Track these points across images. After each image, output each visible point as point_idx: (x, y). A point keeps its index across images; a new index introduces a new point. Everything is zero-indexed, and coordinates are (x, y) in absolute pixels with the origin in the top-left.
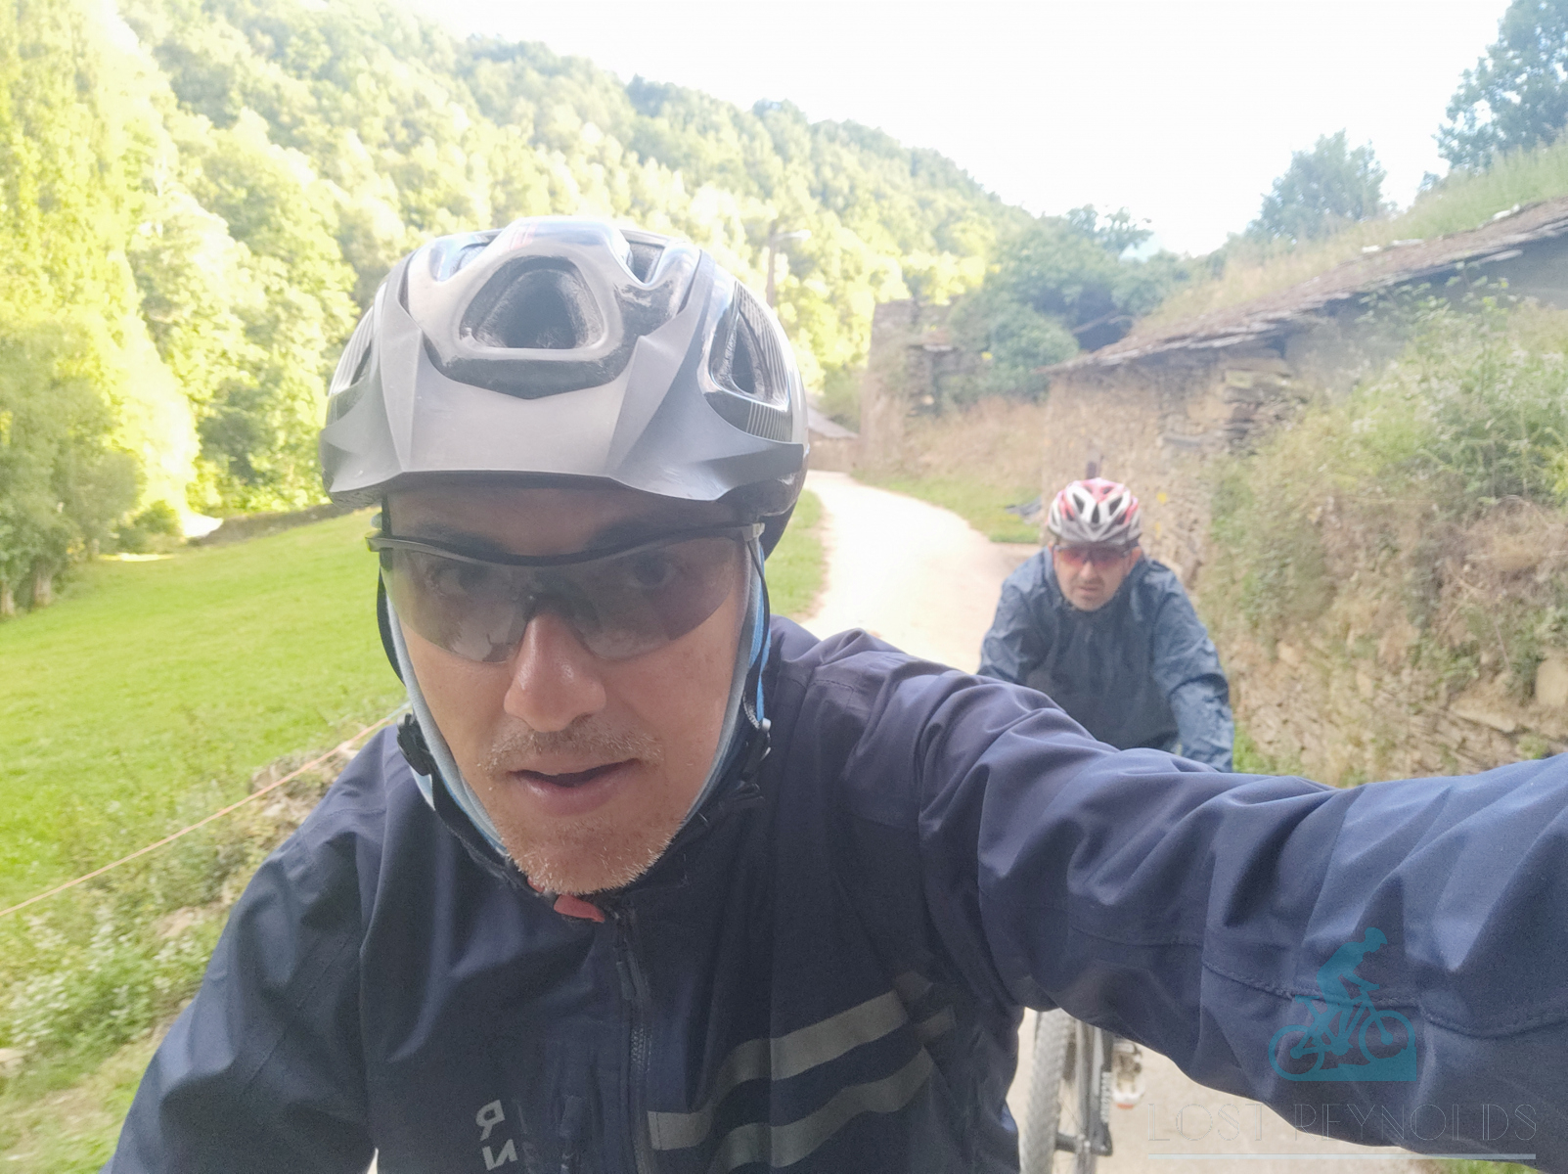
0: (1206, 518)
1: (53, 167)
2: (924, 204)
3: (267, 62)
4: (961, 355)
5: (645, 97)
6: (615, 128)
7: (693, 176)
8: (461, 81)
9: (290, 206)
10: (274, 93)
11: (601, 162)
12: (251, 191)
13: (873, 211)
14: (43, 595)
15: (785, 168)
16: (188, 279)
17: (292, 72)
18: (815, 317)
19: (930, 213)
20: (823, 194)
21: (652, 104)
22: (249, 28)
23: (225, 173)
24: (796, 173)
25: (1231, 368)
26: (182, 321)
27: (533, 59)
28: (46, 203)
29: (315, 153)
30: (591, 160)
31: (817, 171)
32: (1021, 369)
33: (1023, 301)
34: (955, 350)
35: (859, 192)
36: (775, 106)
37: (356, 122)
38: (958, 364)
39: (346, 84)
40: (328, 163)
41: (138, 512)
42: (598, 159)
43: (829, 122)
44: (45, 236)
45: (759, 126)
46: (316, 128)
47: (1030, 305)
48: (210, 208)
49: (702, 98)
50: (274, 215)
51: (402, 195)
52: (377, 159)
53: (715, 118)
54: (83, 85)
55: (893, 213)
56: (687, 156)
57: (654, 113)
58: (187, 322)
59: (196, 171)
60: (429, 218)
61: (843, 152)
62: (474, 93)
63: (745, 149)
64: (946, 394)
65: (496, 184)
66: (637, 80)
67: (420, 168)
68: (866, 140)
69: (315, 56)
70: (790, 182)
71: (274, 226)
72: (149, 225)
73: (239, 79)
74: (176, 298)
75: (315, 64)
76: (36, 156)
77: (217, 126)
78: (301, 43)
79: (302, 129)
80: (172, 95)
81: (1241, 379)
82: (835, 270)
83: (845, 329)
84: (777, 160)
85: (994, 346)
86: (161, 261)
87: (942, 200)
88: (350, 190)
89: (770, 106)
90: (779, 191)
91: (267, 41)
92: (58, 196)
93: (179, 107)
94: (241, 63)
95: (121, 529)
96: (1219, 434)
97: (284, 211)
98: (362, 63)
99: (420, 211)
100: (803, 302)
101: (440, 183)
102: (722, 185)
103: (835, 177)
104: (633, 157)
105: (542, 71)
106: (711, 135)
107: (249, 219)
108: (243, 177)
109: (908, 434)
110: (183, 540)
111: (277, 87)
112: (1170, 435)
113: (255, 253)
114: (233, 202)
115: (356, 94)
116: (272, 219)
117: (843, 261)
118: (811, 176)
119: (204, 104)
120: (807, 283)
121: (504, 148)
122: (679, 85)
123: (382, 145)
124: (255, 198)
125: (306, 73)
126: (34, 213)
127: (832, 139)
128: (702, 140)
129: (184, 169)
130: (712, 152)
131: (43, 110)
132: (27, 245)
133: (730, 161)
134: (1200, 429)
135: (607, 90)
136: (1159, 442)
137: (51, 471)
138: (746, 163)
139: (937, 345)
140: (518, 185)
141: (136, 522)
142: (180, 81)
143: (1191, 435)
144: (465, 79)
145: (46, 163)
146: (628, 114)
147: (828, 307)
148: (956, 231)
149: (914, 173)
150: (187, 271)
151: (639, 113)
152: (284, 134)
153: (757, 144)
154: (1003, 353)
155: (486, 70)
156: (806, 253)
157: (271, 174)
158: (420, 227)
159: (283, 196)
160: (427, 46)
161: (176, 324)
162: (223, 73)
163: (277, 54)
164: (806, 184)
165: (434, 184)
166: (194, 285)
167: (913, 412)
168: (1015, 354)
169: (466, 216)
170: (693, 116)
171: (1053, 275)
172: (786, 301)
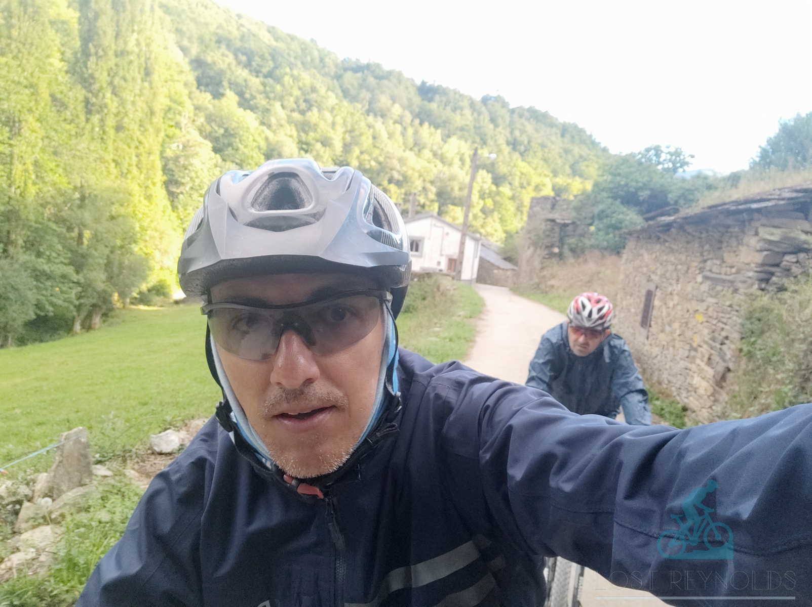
0: (736, 336)
1: (124, 111)
2: (567, 151)
3: (243, 69)
4: (577, 226)
5: (427, 92)
6: (409, 107)
7: (447, 132)
8: (335, 81)
9: (244, 138)
10: (244, 84)
11: (401, 123)
12: (226, 130)
13: (539, 154)
14: (95, 324)
15: (495, 130)
16: (190, 171)
17: (254, 74)
18: (503, 206)
19: (570, 157)
20: (514, 144)
21: (430, 95)
22: (236, 52)
23: (215, 121)
24: (501, 133)
25: (763, 225)
26: (185, 192)
27: (373, 72)
28: (119, 128)
29: (260, 113)
30: (395, 122)
31: (512, 133)
32: (611, 236)
33: (615, 198)
34: (573, 223)
35: (533, 144)
36: (493, 99)
37: (281, 99)
38: (574, 231)
39: (279, 80)
40: (266, 118)
41: (150, 285)
42: (399, 121)
43: (520, 108)
44: (116, 144)
45: (484, 109)
46: (261, 101)
47: (619, 200)
48: (206, 138)
49: (455, 94)
50: (235, 142)
51: (299, 135)
52: (289, 117)
53: (461, 104)
54: (148, 73)
55: (550, 155)
56: (444, 122)
57: (431, 100)
58: (187, 192)
59: (201, 120)
60: (311, 147)
61: (526, 123)
62: (341, 87)
63: (475, 120)
64: (566, 247)
65: (346, 132)
66: (424, 83)
67: (309, 122)
68: (539, 117)
69: (265, 67)
70: (497, 137)
71: (235, 147)
72: (176, 144)
73: (228, 76)
74: (183, 181)
75: (265, 70)
76: (116, 104)
77: (214, 98)
78: (259, 60)
79: (255, 101)
80: (195, 83)
81: (772, 234)
82: (516, 183)
83: (519, 213)
84: (491, 126)
85: (596, 222)
86: (179, 162)
87: (576, 150)
88: (274, 132)
89: (490, 99)
90: (490, 142)
91: (244, 58)
92: (124, 125)
93: (198, 88)
94: (230, 69)
95: (140, 293)
96: (751, 274)
97: (240, 141)
98: (288, 70)
99: (307, 144)
100: (498, 198)
101: (319, 130)
102: (460, 138)
103: (521, 136)
104: (417, 122)
105: (376, 77)
106: (458, 112)
107: (224, 143)
108: (223, 123)
109: (543, 268)
110: (171, 301)
111: (246, 81)
112: (709, 274)
113: (224, 160)
114: (217, 135)
115: (283, 85)
116: (234, 144)
117: (521, 178)
118: (508, 135)
119: (210, 88)
120: (501, 189)
121: (352, 114)
122: (444, 86)
123: (293, 110)
124: (228, 134)
125: (261, 75)
126: (112, 132)
127: (521, 116)
128: (453, 115)
129: (196, 118)
130: (458, 120)
131: (122, 82)
132: (106, 148)
133: (467, 125)
134: (734, 270)
135: (407, 88)
136: (699, 279)
137: (106, 261)
138: (475, 127)
139: (563, 220)
140: (357, 133)
141: (149, 291)
142: (201, 76)
143: (726, 274)
144: (338, 80)
145: (121, 108)
146: (417, 100)
147: (511, 202)
148: (582, 166)
149: (563, 136)
150: (190, 167)
151: (423, 100)
152: (245, 103)
153: (481, 117)
154: (601, 226)
155: (349, 77)
156: (502, 173)
157: (236, 122)
158: (306, 151)
159: (241, 133)
160: (322, 65)
161: (182, 193)
162: (221, 73)
163: (248, 65)
164: (505, 139)
165: (315, 130)
166: (193, 174)
167: (547, 256)
168: (608, 227)
169: (329, 147)
170: (450, 102)
171: (634, 184)
172: (489, 197)
